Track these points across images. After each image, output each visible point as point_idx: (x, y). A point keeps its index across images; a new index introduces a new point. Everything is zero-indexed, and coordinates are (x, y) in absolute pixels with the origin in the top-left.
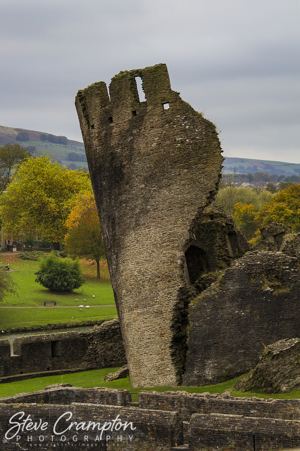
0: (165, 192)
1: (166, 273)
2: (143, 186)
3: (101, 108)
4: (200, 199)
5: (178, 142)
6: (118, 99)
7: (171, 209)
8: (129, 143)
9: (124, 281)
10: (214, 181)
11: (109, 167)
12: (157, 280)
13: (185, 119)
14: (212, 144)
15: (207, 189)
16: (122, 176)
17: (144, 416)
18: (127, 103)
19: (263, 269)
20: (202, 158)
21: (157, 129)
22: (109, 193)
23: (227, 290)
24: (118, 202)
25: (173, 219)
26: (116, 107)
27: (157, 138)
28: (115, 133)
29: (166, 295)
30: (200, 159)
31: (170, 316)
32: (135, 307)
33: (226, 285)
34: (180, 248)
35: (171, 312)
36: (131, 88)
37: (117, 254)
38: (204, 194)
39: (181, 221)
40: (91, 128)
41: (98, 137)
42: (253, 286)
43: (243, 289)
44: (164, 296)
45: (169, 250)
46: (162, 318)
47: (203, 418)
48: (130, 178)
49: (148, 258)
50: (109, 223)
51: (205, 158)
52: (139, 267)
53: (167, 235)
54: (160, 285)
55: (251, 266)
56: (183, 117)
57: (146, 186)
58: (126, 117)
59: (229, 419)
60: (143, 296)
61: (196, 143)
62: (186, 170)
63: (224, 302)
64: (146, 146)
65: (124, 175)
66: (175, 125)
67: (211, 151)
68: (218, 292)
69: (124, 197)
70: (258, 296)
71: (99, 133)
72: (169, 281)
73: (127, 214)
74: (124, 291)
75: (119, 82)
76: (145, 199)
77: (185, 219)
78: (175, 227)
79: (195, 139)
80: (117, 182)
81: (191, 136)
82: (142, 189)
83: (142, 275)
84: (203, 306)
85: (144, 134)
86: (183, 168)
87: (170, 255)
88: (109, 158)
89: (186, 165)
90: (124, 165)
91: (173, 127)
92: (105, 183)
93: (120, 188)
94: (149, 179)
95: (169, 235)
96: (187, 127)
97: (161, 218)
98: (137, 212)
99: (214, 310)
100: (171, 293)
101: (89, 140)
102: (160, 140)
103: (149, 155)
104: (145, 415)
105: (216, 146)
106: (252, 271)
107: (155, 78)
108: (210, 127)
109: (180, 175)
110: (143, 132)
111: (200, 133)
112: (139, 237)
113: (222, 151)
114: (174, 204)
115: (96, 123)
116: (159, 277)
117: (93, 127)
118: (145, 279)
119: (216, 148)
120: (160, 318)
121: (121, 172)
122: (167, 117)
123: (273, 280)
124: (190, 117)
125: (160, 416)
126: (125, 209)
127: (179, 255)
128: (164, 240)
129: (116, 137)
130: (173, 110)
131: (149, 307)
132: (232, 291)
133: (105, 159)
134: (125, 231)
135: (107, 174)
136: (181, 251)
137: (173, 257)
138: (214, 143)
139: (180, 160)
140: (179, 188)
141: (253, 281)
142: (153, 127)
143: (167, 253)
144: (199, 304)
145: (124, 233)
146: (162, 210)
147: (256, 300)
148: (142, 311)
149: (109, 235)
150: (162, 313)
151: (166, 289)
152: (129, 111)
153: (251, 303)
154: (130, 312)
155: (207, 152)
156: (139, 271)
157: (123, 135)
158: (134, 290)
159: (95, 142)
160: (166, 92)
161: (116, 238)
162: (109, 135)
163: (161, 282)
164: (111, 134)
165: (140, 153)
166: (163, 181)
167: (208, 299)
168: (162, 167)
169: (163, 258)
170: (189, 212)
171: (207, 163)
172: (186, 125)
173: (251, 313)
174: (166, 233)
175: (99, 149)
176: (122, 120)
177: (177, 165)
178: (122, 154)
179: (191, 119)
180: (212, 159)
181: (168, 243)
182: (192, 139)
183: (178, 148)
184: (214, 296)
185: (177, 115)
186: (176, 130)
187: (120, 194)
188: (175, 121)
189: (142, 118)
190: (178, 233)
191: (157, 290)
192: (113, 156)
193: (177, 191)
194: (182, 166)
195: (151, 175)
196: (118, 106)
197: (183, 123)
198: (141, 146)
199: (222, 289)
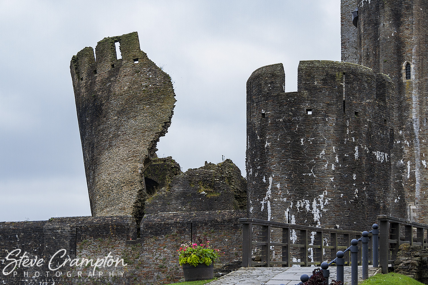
0: (132, 121)
1: (129, 180)
2: (116, 118)
3: (89, 64)
4: (157, 127)
5: (144, 86)
6: (102, 57)
7: (136, 134)
8: (108, 87)
9: (98, 189)
10: (168, 115)
11: (92, 107)
12: (122, 185)
13: (150, 71)
14: (168, 89)
15: (163, 120)
16: (101, 111)
17: (106, 220)
18: (108, 59)
19: (200, 179)
20: (160, 98)
21: (128, 77)
22: (91, 125)
23: (173, 191)
24: (97, 131)
25: (136, 141)
26: (100, 62)
27: (128, 83)
28: (97, 81)
29: (129, 196)
30: (159, 99)
31: (131, 211)
32: (105, 207)
33: (173, 188)
34: (141, 161)
35: (131, 208)
36: (111, 48)
37: (94, 170)
38: (160, 124)
39: (143, 142)
40: (80, 80)
41: (85, 86)
42: (192, 190)
43: (186, 191)
44: (127, 196)
45: (132, 163)
46: (124, 213)
47: (153, 216)
48: (107, 113)
49: (117, 170)
50: (89, 148)
51: (162, 99)
52: (110, 177)
53: (132, 152)
54: (125, 189)
55: (192, 176)
56: (148, 69)
57: (119, 118)
58: (107, 69)
59: (173, 214)
60: (112, 198)
61: (157, 88)
62: (148, 106)
63: (171, 200)
64: (120, 89)
65: (103, 111)
66: (142, 74)
67: (167, 94)
68: (167, 193)
69: (101, 127)
70: (196, 197)
71: (86, 83)
72: (131, 186)
73: (103, 139)
74: (98, 197)
75: (103, 44)
76: (117, 127)
77: (145, 141)
78: (138, 146)
79: (156, 85)
80: (97, 116)
81: (153, 83)
82: (115, 120)
83: (112, 182)
84: (156, 203)
85: (119, 81)
86: (146, 104)
87: (133, 167)
88: (92, 100)
89: (149, 102)
90: (103, 104)
91: (140, 76)
92: (88, 119)
93: (99, 121)
94: (120, 113)
95: (133, 152)
96: (151, 76)
97: (128, 140)
98: (111, 137)
99: (163, 206)
100: (132, 194)
101: (79, 90)
102: (130, 85)
103: (122, 95)
104: (108, 219)
105: (171, 91)
106: (192, 179)
107: (129, 41)
108: (167, 78)
109: (143, 109)
110: (119, 79)
111: (160, 81)
112: (111, 155)
113: (175, 95)
114: (138, 130)
115: (84, 76)
116: (124, 183)
117: (82, 79)
118: (114, 185)
119: (171, 92)
120: (123, 213)
121: (101, 109)
122: (137, 68)
123: (207, 187)
124: (153, 69)
125: (120, 219)
126: (101, 136)
127: (140, 166)
128: (130, 156)
129: (98, 84)
130: (141, 64)
131: (115, 205)
132: (177, 193)
133: (90, 101)
134: (101, 151)
135: (90, 111)
136: (141, 163)
137: (135, 168)
138: (169, 89)
139: (144, 99)
140: (142, 119)
141: (193, 186)
142: (126, 75)
143: (131, 165)
144: (153, 201)
145: (100, 154)
146: (129, 134)
147: (194, 200)
148: (110, 209)
149: (89, 157)
150: (125, 209)
151: (129, 191)
152: (109, 64)
153: (191, 202)
154: (101, 212)
155: (164, 95)
156: (110, 180)
157: (103, 83)
158: (105, 194)
159: (83, 90)
160: (137, 51)
161: (94, 158)
162: (93, 83)
163: (125, 187)
164: (95, 82)
165: (115, 94)
166: (131, 113)
167: (160, 198)
168: (131, 103)
169: (128, 169)
170: (148, 136)
171: (163, 102)
172: (150, 75)
173: (190, 208)
174: (131, 151)
175: (86, 94)
176: (104, 71)
177: (142, 102)
178: (102, 96)
179: (153, 71)
180: (167, 100)
181: (132, 158)
182: (154, 85)
183: (143, 90)
184: (164, 195)
185: (144, 68)
186: (142, 77)
187: (99, 125)
188: (142, 72)
189: (118, 70)
190: (140, 150)
191: (122, 192)
192: (95, 98)
193: (141, 121)
194: (145, 103)
195: (122, 110)
196: (101, 62)
197: (148, 73)
198: (116, 89)
199: (170, 191)
